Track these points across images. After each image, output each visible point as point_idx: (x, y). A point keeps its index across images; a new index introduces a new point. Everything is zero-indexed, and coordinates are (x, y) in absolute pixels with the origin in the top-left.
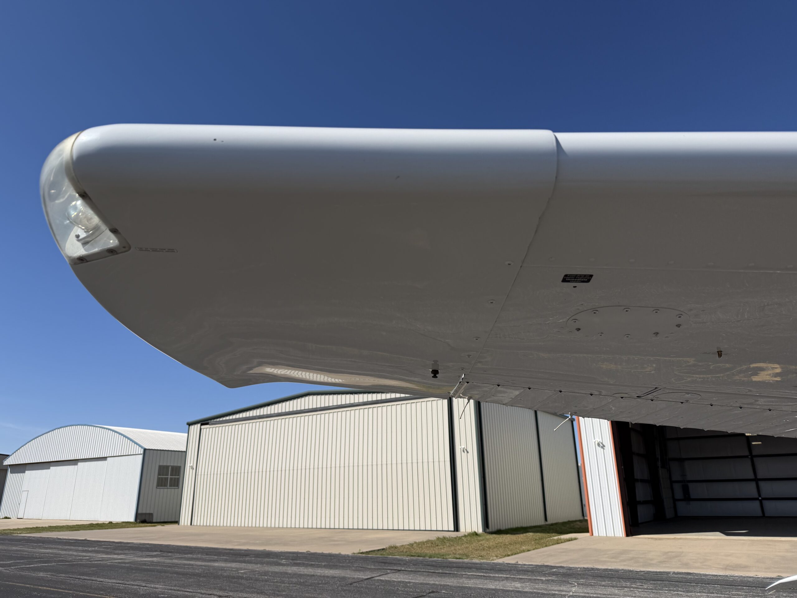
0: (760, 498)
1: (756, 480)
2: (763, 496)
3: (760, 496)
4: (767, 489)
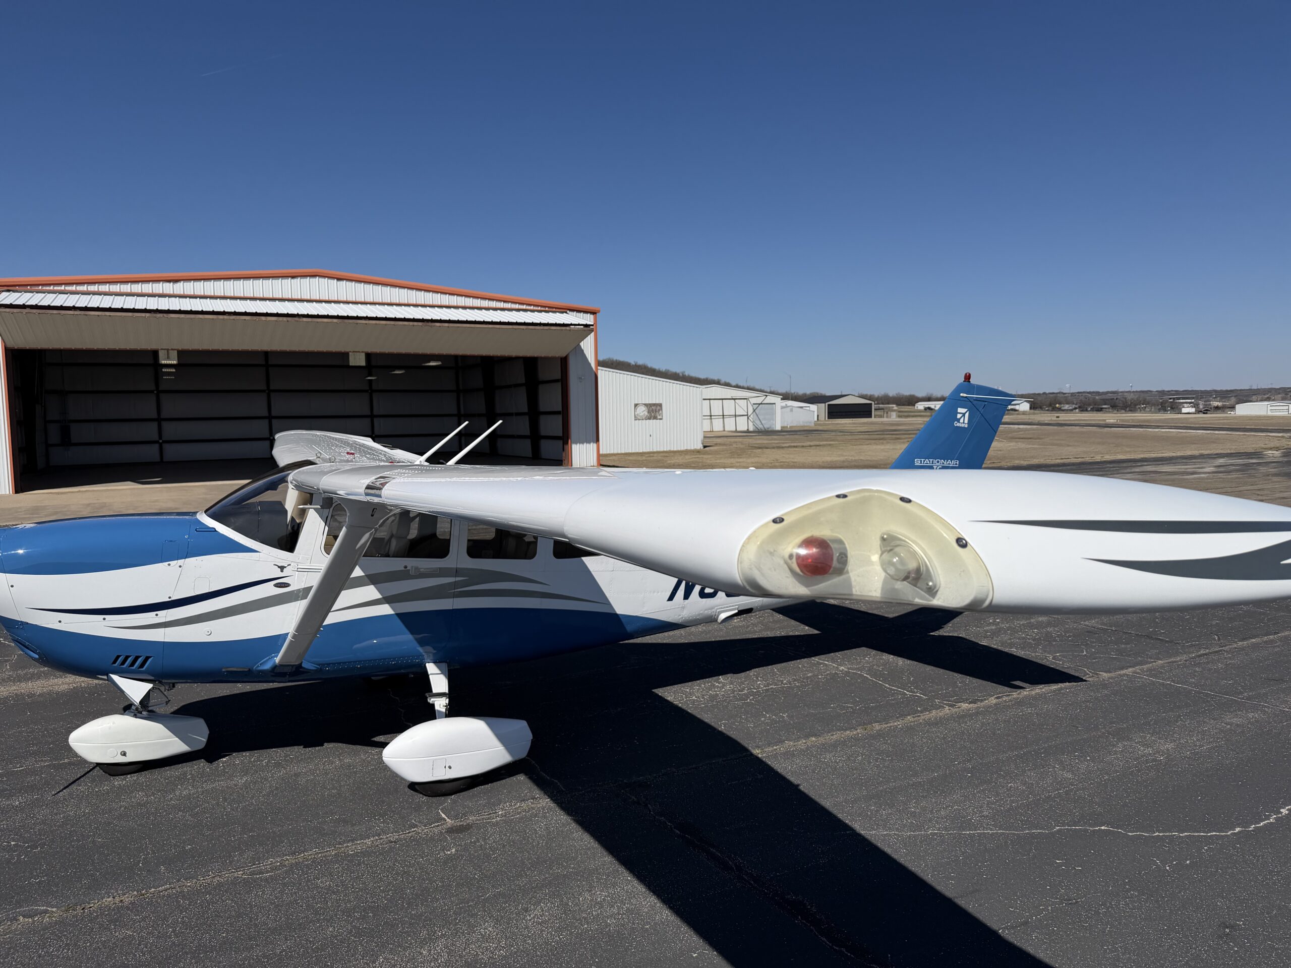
0: (161, 441)
1: (159, 420)
2: (164, 439)
3: (160, 437)
4: (171, 430)
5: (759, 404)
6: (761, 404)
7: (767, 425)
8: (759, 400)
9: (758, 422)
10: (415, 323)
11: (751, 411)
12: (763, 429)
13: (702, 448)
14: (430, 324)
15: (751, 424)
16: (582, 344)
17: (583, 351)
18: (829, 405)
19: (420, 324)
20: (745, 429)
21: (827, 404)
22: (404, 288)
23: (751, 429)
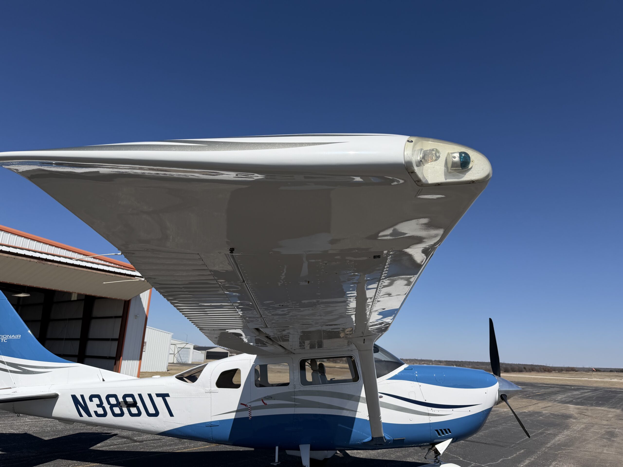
5: (182, 348)
6: (183, 348)
7: (184, 360)
8: (182, 346)
9: (179, 358)
10: (32, 260)
11: (176, 352)
12: (181, 362)
13: (166, 371)
14: (44, 262)
15: (175, 359)
16: (141, 295)
17: (141, 299)
18: (207, 352)
19: (36, 261)
20: (172, 362)
21: (206, 351)
22: (22, 236)
23: (175, 362)
